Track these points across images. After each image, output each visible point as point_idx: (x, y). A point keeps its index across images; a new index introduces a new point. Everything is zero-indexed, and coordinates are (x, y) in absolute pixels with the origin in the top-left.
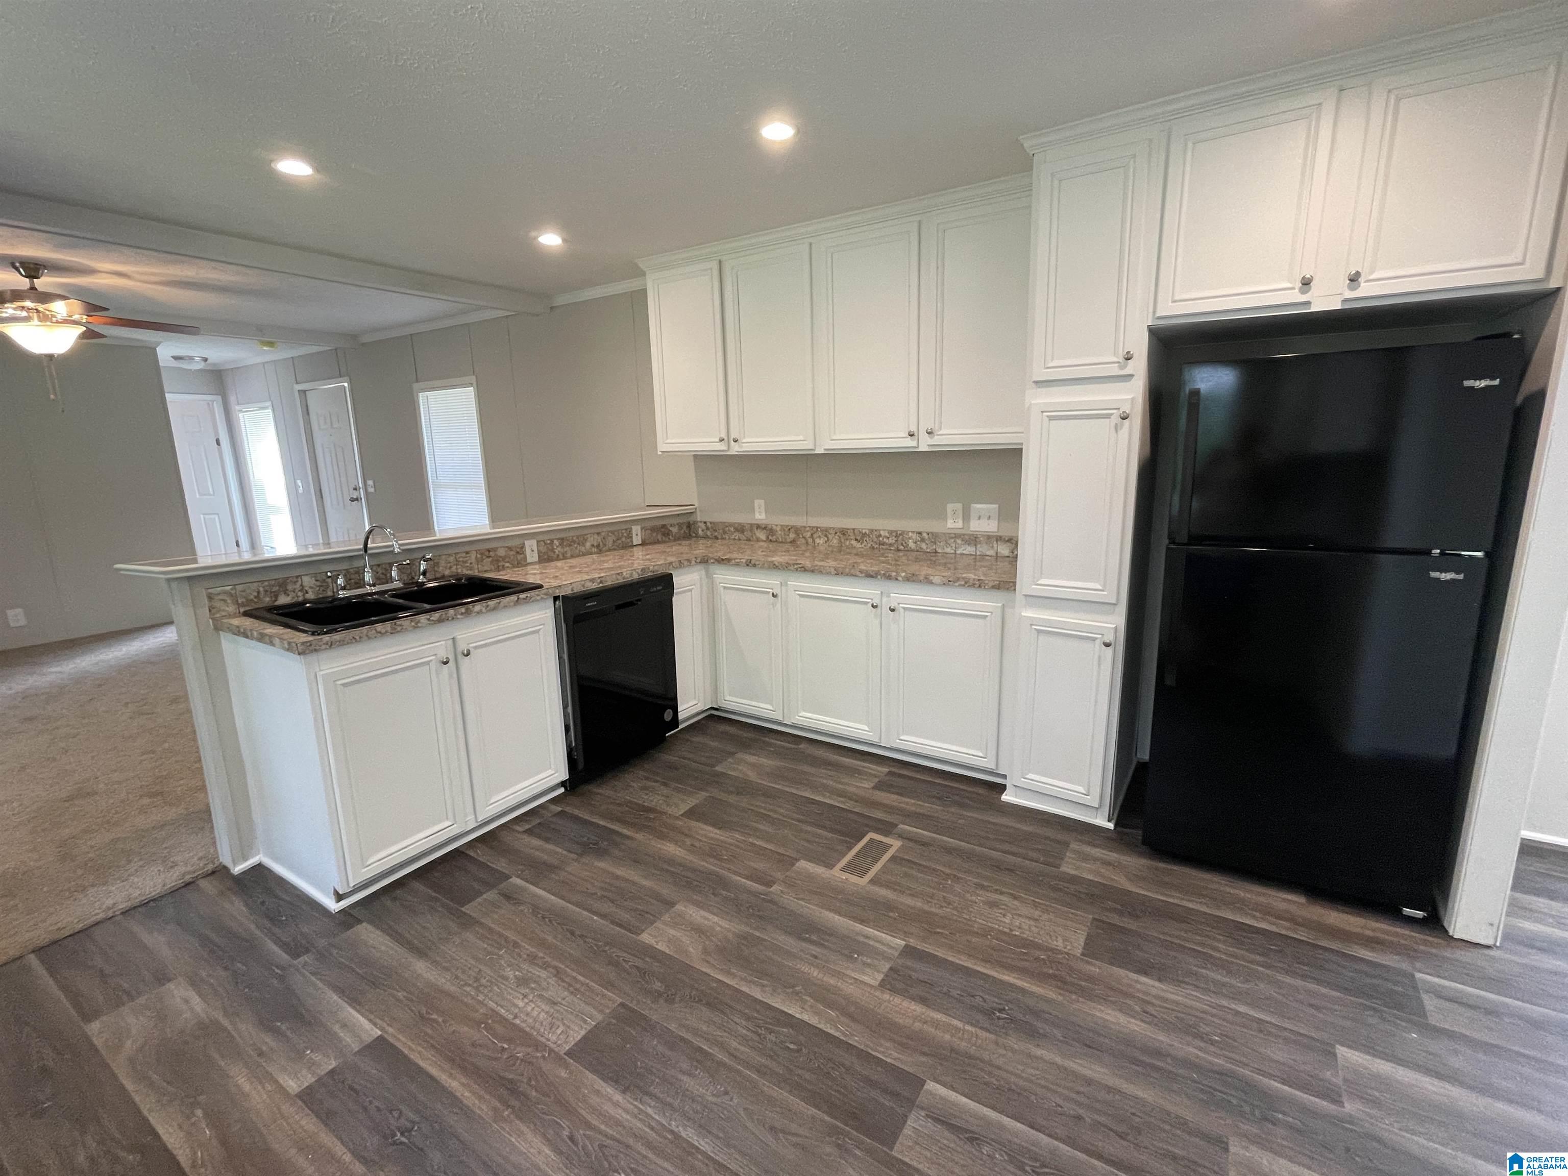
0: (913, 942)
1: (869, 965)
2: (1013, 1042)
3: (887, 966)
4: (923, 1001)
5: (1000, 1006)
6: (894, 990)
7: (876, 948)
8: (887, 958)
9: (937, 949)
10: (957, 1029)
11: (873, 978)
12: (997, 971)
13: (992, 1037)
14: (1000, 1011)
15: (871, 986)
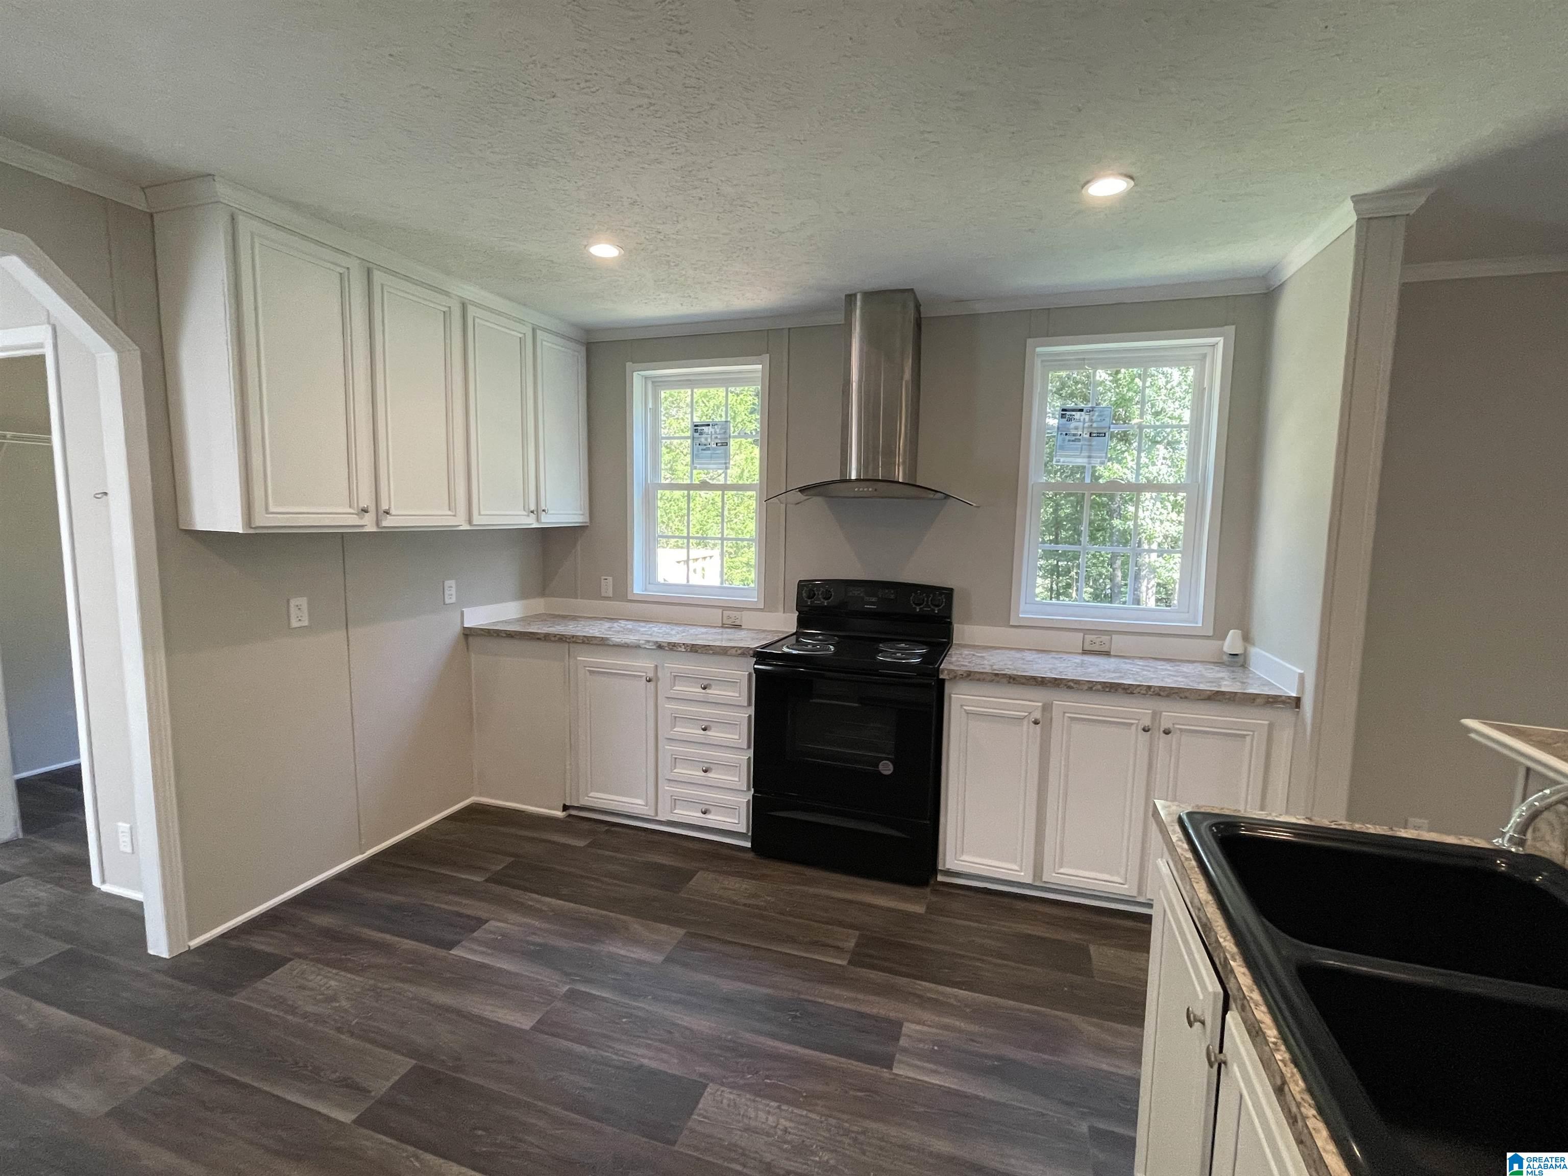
0: (885, 1073)
1: (920, 1041)
2: (786, 995)
3: (903, 1042)
4: (862, 1015)
5: (796, 1020)
6: (888, 1021)
7: (919, 1060)
8: (905, 1050)
9: (858, 1069)
10: (831, 999)
11: (909, 1028)
12: (797, 1053)
13: (802, 996)
14: (796, 1017)
15: (908, 1021)
